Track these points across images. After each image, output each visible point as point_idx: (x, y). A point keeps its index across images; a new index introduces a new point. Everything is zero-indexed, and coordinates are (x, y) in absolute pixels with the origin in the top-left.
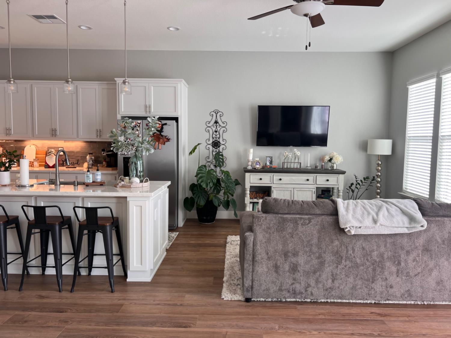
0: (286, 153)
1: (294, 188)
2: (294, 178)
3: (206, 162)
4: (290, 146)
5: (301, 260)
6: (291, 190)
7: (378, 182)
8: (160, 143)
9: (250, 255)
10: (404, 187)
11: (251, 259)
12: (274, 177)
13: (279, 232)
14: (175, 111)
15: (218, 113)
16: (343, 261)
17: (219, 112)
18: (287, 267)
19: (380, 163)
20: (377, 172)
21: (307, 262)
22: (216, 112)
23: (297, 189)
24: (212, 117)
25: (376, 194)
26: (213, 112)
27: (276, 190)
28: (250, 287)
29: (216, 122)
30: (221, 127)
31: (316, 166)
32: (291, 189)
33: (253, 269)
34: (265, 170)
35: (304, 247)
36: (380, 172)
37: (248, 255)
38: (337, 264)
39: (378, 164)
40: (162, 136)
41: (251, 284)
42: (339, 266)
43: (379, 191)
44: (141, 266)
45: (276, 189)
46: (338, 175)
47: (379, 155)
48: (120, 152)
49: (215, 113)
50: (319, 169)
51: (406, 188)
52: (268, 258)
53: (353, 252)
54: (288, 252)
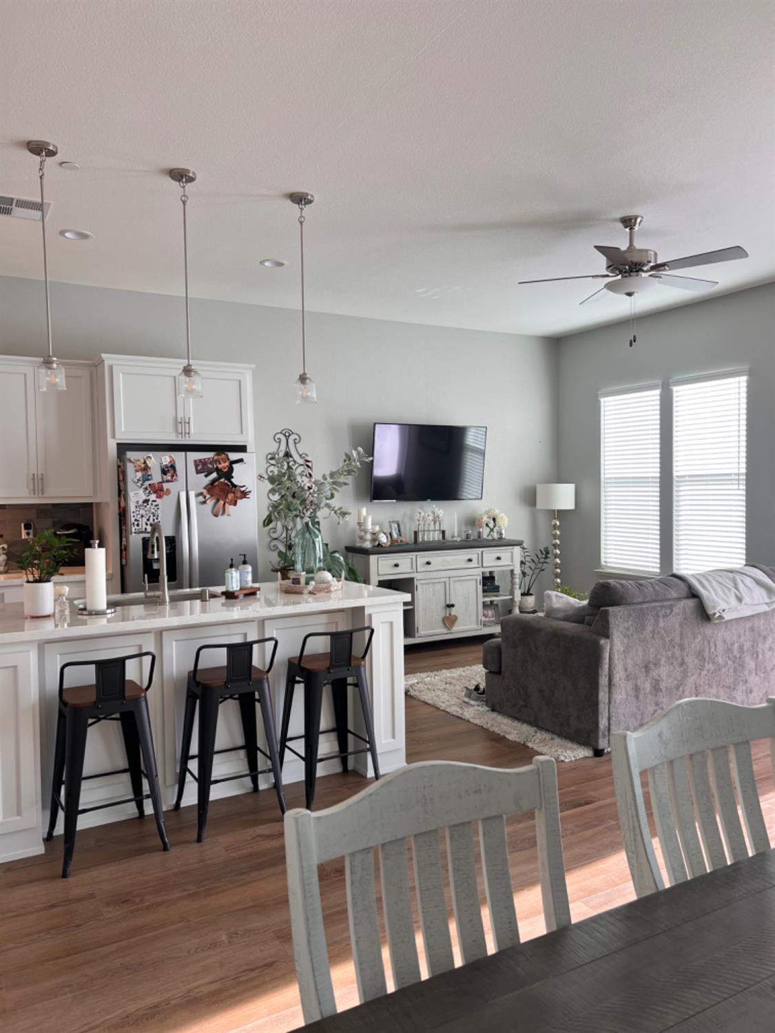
0: (420, 513)
1: (449, 578)
2: (449, 558)
3: (270, 539)
4: (426, 500)
5: (663, 671)
6: (445, 582)
7: (556, 556)
8: (228, 503)
9: (606, 676)
10: (603, 560)
11: (607, 683)
12: (418, 559)
13: (639, 632)
14: (242, 432)
15: (290, 435)
16: (706, 664)
17: (293, 433)
18: (648, 686)
19: (558, 523)
20: (553, 540)
21: (669, 676)
22: (287, 434)
23: (454, 579)
24: (278, 444)
25: (554, 577)
26: (281, 433)
27: (421, 584)
28: (607, 729)
29: (287, 455)
30: (297, 465)
31: (467, 535)
32: (444, 580)
33: (609, 698)
34: (397, 548)
35: (666, 651)
36: (558, 539)
37: (604, 677)
38: (700, 669)
39: (555, 527)
40: (235, 486)
41: (607, 724)
42: (702, 672)
43: (558, 570)
44: (393, 740)
45: (422, 582)
46: (511, 547)
47: (554, 510)
48: (136, 527)
49: (285, 435)
50: (474, 540)
51: (605, 562)
52: (627, 676)
53: (715, 650)
54: (649, 662)
